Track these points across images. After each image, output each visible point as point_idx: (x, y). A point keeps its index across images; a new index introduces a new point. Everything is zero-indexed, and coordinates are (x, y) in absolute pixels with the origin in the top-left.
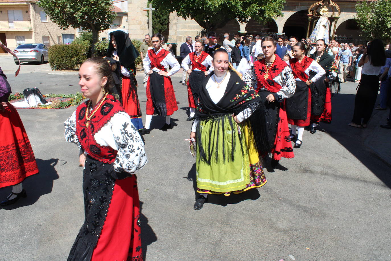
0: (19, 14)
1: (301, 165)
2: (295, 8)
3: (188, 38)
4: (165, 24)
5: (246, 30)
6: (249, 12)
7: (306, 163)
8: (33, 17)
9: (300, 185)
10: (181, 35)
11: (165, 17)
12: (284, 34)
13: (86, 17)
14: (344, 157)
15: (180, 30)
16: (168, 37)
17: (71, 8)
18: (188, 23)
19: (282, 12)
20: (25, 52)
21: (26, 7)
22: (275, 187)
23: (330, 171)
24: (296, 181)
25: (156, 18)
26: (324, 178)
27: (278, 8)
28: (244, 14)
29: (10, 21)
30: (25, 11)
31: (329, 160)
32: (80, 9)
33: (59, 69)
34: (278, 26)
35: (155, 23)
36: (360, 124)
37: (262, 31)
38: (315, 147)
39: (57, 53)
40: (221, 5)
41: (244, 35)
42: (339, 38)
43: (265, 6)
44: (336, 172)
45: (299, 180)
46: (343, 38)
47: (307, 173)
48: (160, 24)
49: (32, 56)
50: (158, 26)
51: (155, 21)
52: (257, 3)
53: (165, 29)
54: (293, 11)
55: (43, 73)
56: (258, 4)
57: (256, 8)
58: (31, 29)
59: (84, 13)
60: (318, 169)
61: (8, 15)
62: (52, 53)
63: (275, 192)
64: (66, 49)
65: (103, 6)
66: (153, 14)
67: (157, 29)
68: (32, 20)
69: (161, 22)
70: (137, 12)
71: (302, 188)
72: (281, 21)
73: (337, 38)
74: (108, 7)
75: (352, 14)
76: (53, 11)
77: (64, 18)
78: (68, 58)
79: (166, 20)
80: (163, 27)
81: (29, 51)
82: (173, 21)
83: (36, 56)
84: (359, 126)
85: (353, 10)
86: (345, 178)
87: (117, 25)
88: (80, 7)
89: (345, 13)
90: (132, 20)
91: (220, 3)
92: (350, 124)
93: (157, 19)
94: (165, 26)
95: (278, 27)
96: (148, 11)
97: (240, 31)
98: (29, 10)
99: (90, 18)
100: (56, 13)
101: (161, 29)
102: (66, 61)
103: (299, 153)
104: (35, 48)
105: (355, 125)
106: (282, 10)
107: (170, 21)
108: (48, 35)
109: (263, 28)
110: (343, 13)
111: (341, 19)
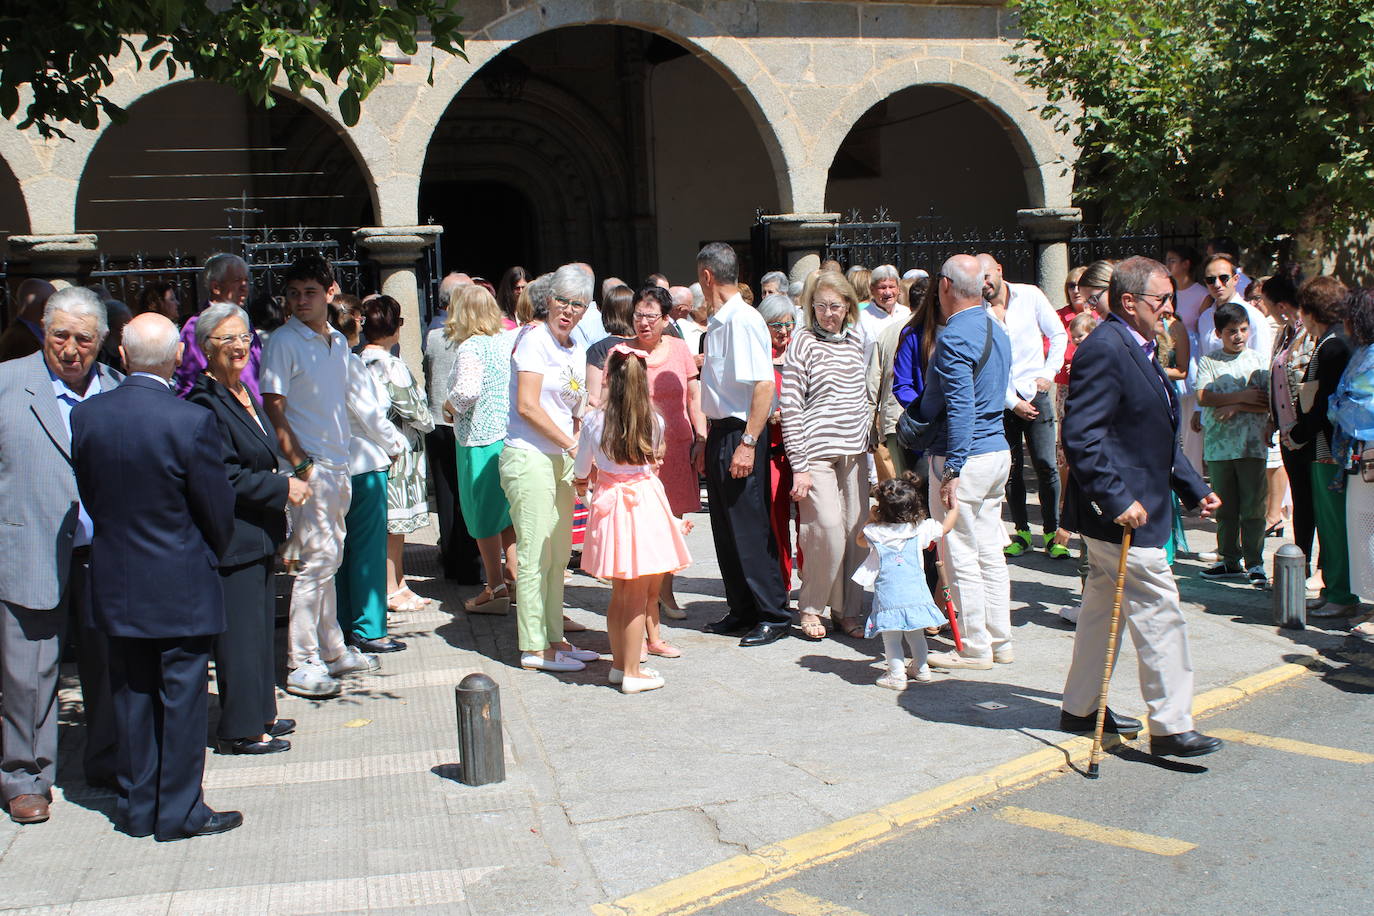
2: (498, 9)
12: (432, 235)
34: (374, 170)
37: (236, 219)
41: (75, 268)
46: (877, 232)
54: (485, 38)
72: (395, 127)
73: (840, 233)
75: (917, 50)
89: (873, 43)
95: (378, 180)
97: (29, 232)
109: (244, 199)
110: (860, 42)
111: (853, 89)
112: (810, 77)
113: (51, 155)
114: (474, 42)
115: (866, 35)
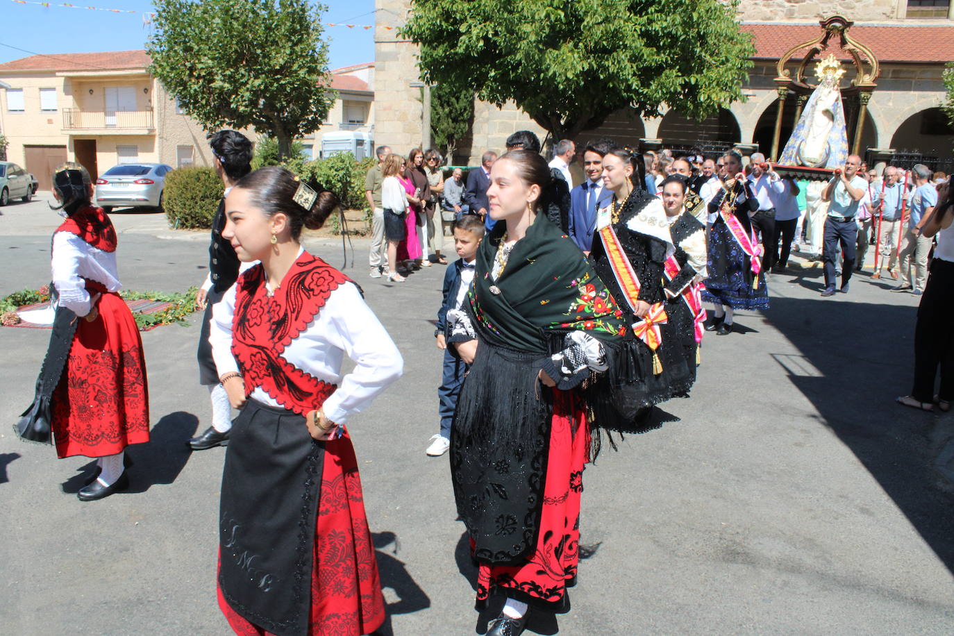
0: (129, 94)
1: (721, 534)
3: (488, 156)
4: (464, 121)
5: (659, 136)
6: (656, 91)
7: (739, 526)
8: (159, 101)
9: (700, 605)
10: (497, 146)
11: (463, 103)
12: (756, 146)
13: (262, 101)
14: (864, 511)
15: (494, 136)
16: (470, 152)
17: (224, 81)
18: (515, 118)
19: (745, 92)
20: (123, 183)
21: (145, 79)
22: (619, 609)
23: (808, 560)
24: (693, 590)
25: (442, 105)
26: (785, 584)
27: (732, 81)
28: (645, 96)
29: (108, 113)
30: (142, 89)
31: (814, 518)
32: (247, 83)
33: (187, 227)
34: (741, 127)
35: (437, 117)
36: (930, 401)
37: (701, 138)
38: (781, 470)
39: (181, 187)
40: (583, 73)
42: (901, 157)
43: (697, 73)
44: (829, 562)
45: (701, 589)
46: (912, 156)
47: (734, 561)
48: (450, 120)
49: (138, 193)
50: (446, 125)
51: (437, 114)
52: (678, 67)
53: (462, 132)
55: (147, 236)
56: (679, 70)
57: (673, 79)
58: (152, 130)
59: (256, 94)
60: (772, 549)
61: (105, 98)
62: (172, 188)
63: (615, 627)
64: (203, 177)
65: (302, 76)
66: (433, 95)
67: (443, 132)
68: (156, 110)
69: (453, 115)
70: (398, 91)
71: (704, 618)
72: (749, 113)
73: (896, 156)
74: (314, 77)
75: (934, 96)
76: (185, 88)
77: (210, 105)
78: (207, 200)
79: (465, 109)
80: (457, 126)
81: (132, 180)
82: (482, 112)
83: (148, 193)
84: (926, 406)
85: (938, 85)
86: (854, 585)
87: (358, 122)
88: (246, 79)
89: (917, 93)
90: (385, 109)
91: (579, 68)
92: (900, 399)
93: (444, 108)
94: (462, 125)
95: (742, 130)
96: (422, 88)
98: (151, 87)
99: (270, 105)
100: (192, 92)
101: (453, 131)
102: (201, 208)
103: (727, 492)
104: (146, 173)
105: (916, 404)
106: (741, 85)
107: (476, 114)
108: (191, 143)
109: (704, 132)
110: (912, 92)
111: (907, 108)
112: (891, 104)
115: (915, 90)
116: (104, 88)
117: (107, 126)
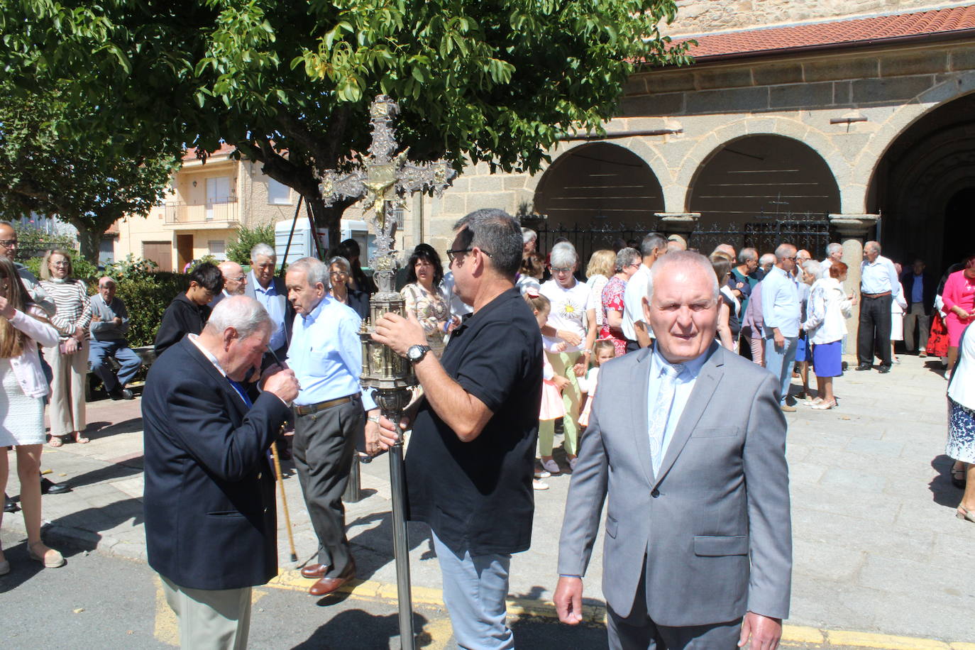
2: (927, 83)
8: (244, 191)
12: (875, 220)
29: (208, 205)
54: (916, 102)
61: (206, 190)
68: (240, 200)
72: (855, 155)
95: (841, 188)
97: (664, 212)
109: (779, 197)
113: (676, 175)
114: (909, 106)
116: (206, 179)
117: (207, 220)
